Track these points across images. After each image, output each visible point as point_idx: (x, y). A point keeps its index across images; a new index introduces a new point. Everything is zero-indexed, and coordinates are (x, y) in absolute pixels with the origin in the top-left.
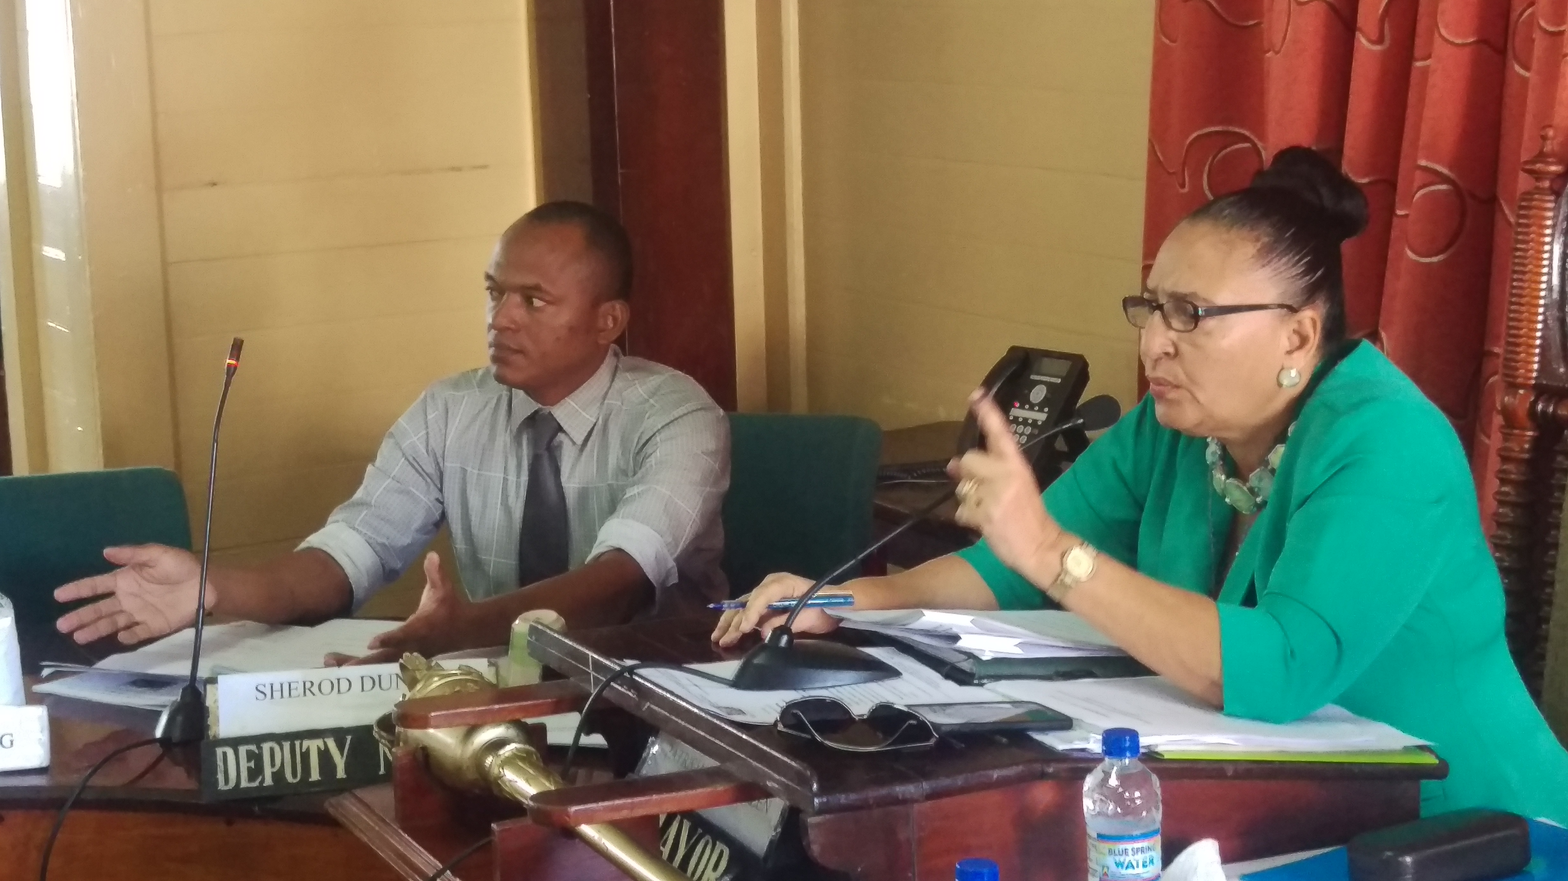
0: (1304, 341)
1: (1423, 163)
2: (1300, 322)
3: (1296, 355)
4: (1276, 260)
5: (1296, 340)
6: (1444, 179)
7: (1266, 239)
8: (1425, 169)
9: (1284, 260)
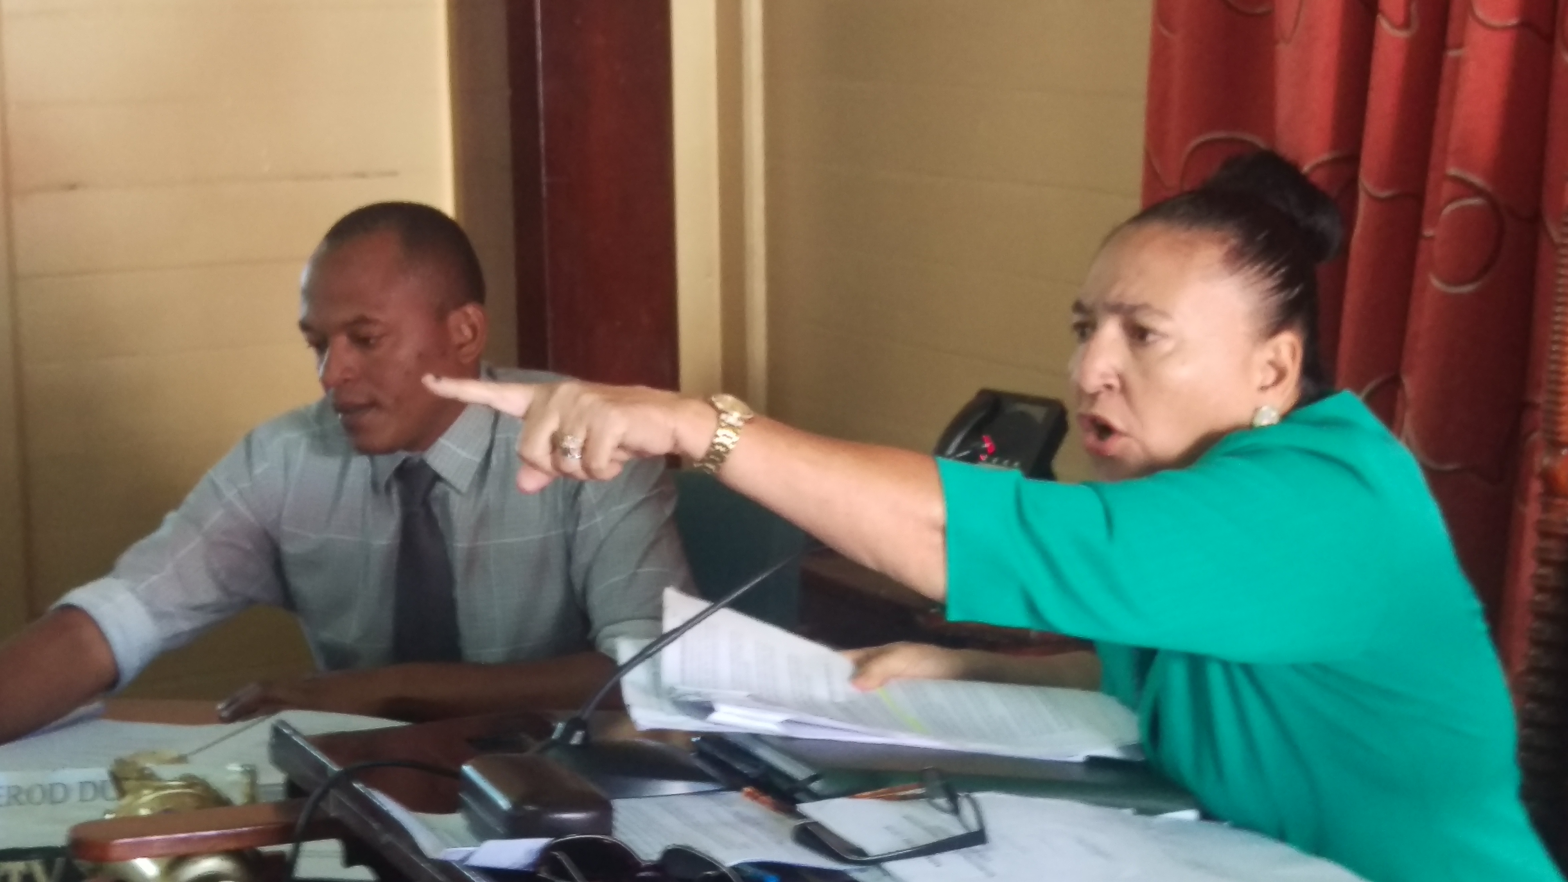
0: (1281, 375)
1: (1453, 171)
2: (1277, 351)
3: (1271, 393)
4: (1247, 267)
5: (1272, 375)
6: (1477, 192)
7: (1233, 242)
8: (1456, 180)
9: (1257, 267)
